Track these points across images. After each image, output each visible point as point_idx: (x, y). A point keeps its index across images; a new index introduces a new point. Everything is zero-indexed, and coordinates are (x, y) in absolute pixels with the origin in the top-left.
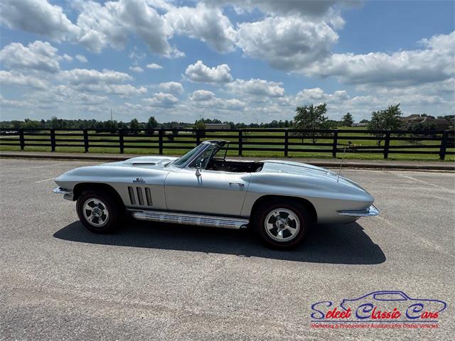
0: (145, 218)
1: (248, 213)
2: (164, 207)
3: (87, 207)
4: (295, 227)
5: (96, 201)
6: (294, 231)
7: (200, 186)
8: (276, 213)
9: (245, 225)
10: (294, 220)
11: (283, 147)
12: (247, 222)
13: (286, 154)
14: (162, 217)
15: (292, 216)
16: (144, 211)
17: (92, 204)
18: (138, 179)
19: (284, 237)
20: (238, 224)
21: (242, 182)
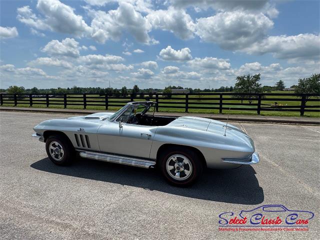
0: (86, 156)
1: (155, 157)
2: (98, 150)
3: (51, 147)
4: (189, 170)
5: (57, 144)
6: (188, 173)
7: (121, 135)
8: (174, 158)
9: (152, 166)
10: (188, 164)
11: (218, 106)
12: (154, 163)
13: (221, 112)
14: (97, 157)
15: (186, 161)
16: (86, 152)
17: (54, 145)
18: (81, 129)
19: (180, 177)
20: (148, 164)
21: (150, 133)
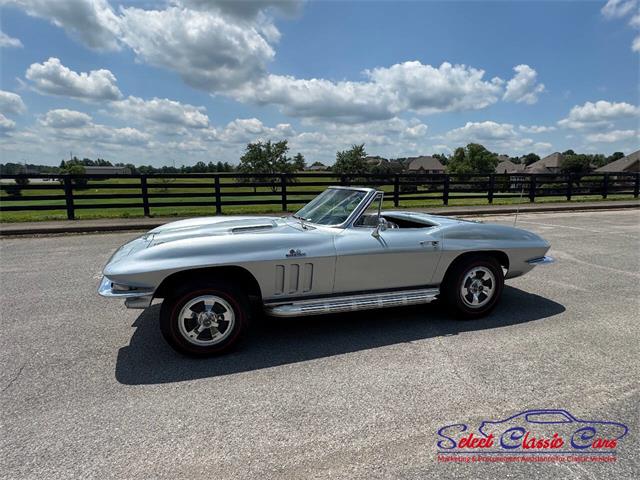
0: (300, 312)
1: (441, 280)
2: (329, 291)
3: (187, 315)
4: (490, 288)
6: (490, 292)
8: (473, 274)
9: (435, 296)
10: (490, 279)
11: (280, 198)
12: (438, 291)
14: (328, 307)
15: (488, 275)
16: (295, 303)
17: (199, 308)
19: (479, 302)
20: (430, 296)
